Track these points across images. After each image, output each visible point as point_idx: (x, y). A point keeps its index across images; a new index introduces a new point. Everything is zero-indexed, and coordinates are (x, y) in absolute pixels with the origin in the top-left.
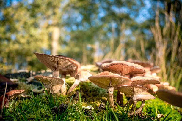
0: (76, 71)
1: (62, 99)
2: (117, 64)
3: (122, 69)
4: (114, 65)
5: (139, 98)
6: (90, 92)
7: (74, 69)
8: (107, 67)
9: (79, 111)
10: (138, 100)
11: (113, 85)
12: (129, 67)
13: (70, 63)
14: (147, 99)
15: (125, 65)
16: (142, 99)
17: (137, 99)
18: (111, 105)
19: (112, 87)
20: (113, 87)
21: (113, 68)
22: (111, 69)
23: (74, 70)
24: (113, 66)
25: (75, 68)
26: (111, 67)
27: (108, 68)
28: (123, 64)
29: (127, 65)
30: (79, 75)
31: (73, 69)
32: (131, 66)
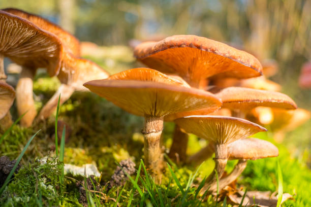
0: (56, 59)
1: (12, 139)
2: (179, 46)
3: (194, 61)
4: (171, 49)
5: (235, 153)
6: (104, 118)
7: (51, 53)
8: (150, 53)
9: (51, 187)
10: (232, 157)
11: (163, 114)
12: (218, 56)
13: (29, 34)
14: (257, 156)
15: (207, 50)
16: (245, 156)
17: (229, 153)
18: (152, 167)
19: (157, 117)
20: (162, 117)
21: (168, 59)
22: (162, 60)
23: (52, 56)
24: (168, 51)
25: (52, 49)
26: (162, 56)
27: (152, 56)
28: (199, 47)
29: (213, 51)
30: (68, 72)
31: (45, 52)
32: (224, 55)
